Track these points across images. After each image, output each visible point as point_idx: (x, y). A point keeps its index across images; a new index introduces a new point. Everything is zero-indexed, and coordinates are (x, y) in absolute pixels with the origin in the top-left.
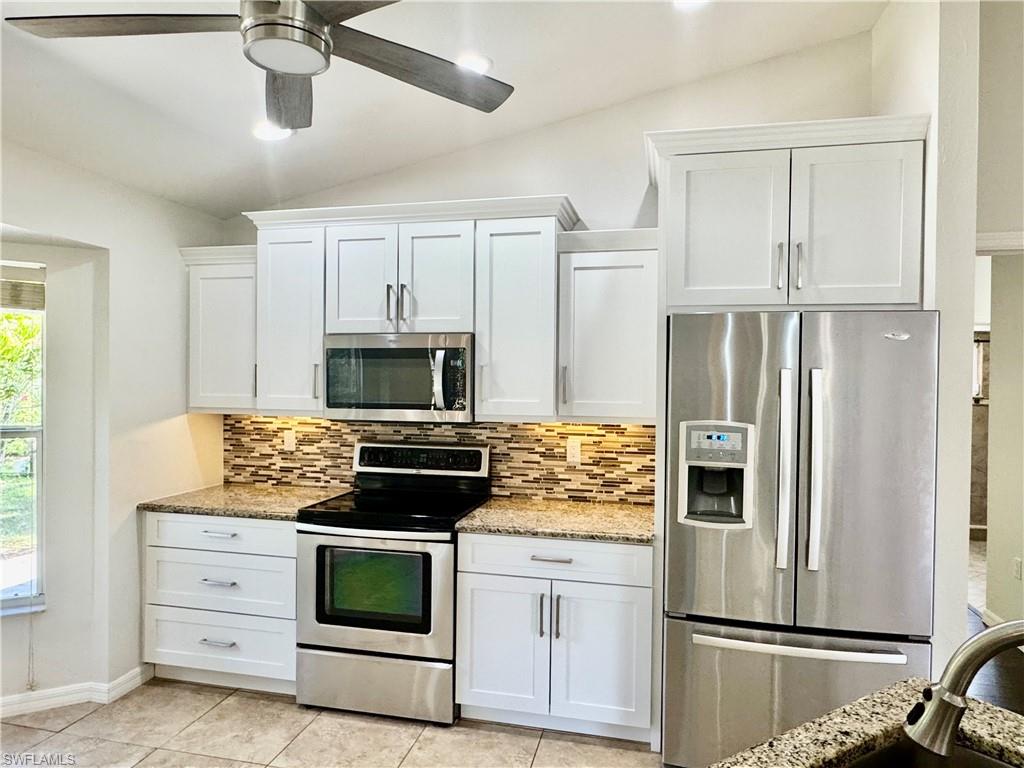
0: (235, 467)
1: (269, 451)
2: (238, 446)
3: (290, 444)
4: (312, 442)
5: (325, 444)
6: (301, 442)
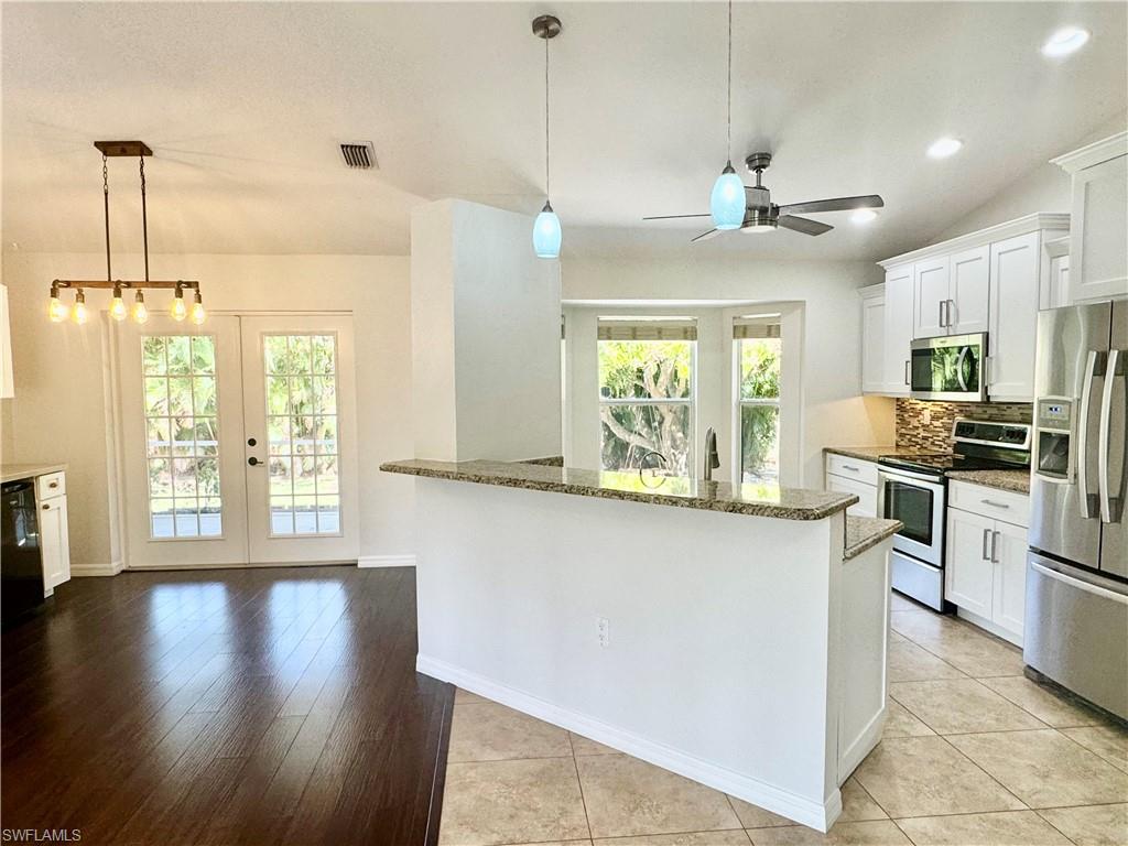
0: (902, 435)
1: (917, 424)
2: (903, 420)
3: (927, 421)
4: (938, 418)
5: (945, 420)
6: (933, 418)
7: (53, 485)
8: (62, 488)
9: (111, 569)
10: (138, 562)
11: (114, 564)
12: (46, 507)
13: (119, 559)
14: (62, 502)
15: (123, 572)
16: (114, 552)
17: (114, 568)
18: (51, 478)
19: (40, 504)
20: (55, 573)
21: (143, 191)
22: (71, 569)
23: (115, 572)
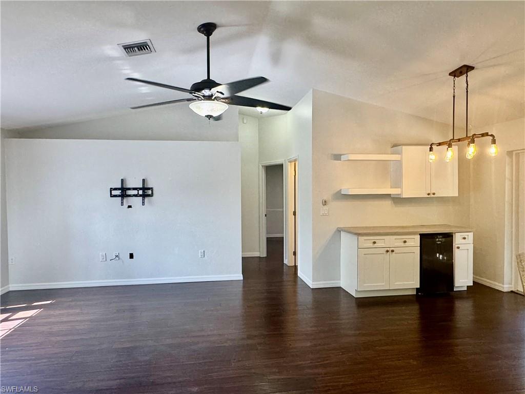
7: (464, 238)
8: (470, 240)
11: (505, 286)
12: (458, 248)
13: (510, 284)
14: (471, 247)
15: (512, 292)
16: (506, 279)
18: (465, 235)
19: (455, 245)
20: (463, 279)
23: (505, 290)
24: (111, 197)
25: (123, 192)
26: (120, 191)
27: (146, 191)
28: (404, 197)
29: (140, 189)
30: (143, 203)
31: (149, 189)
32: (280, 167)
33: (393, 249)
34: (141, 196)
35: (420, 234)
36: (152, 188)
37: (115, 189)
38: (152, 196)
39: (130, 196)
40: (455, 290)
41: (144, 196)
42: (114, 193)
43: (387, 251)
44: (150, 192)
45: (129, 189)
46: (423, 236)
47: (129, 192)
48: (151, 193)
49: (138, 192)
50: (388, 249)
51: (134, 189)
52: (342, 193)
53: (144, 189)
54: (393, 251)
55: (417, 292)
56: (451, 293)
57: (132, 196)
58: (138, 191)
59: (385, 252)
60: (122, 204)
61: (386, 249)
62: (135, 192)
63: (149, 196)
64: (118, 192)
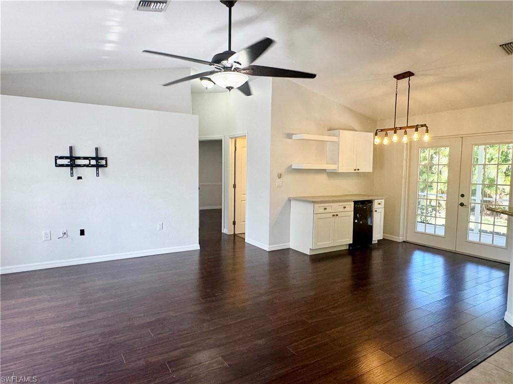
7: (379, 204)
8: (383, 205)
9: (399, 239)
10: (410, 239)
11: (401, 238)
12: (376, 211)
13: (403, 236)
14: (383, 210)
15: (404, 241)
16: (401, 233)
17: (400, 239)
18: (379, 201)
19: (374, 209)
20: (377, 235)
21: (409, 90)
22: (383, 236)
23: (400, 241)
24: (56, 166)
25: (72, 161)
26: (69, 160)
27: (99, 161)
28: (339, 172)
29: (93, 158)
30: (98, 175)
31: (102, 159)
32: (219, 143)
33: (336, 213)
34: (93, 166)
35: (354, 201)
36: (106, 158)
37: (62, 158)
38: (106, 167)
39: (79, 166)
40: (373, 243)
41: (98, 166)
42: (60, 162)
43: (334, 215)
44: (103, 162)
45: (79, 158)
46: (356, 202)
47: (78, 162)
48: (105, 164)
49: (90, 163)
50: (334, 214)
51: (85, 158)
52: (293, 168)
53: (97, 158)
54: (337, 215)
55: (349, 247)
56: (371, 246)
57: (82, 166)
58: (90, 160)
59: (331, 216)
60: (72, 174)
61: (333, 214)
62: (86, 162)
63: (102, 166)
64: (66, 162)
